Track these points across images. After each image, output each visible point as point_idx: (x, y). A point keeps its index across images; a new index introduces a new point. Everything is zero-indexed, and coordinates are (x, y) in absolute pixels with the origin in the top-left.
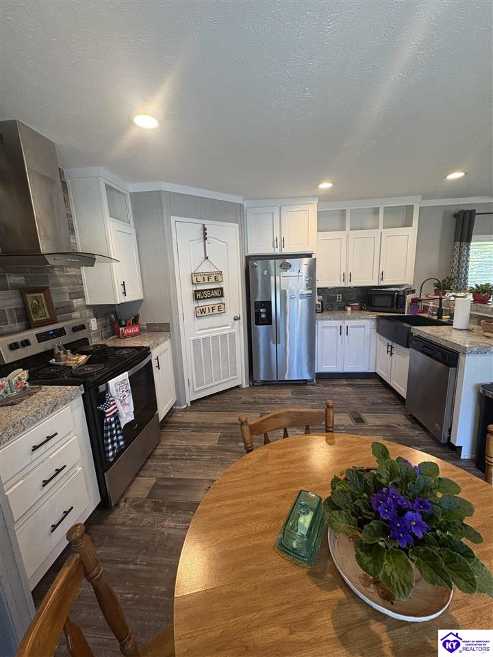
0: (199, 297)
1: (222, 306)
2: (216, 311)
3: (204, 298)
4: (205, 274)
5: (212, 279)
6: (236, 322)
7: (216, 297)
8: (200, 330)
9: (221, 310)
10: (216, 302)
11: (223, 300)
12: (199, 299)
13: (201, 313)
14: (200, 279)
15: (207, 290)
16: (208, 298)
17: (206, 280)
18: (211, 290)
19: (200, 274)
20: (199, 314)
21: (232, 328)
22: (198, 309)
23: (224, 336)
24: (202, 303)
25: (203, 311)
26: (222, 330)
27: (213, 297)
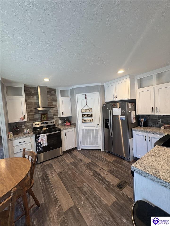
0: (83, 116)
1: (92, 120)
2: (89, 121)
3: (85, 117)
4: (86, 109)
5: (88, 111)
6: (98, 126)
7: (89, 117)
8: (84, 127)
9: (92, 121)
10: (89, 118)
11: (92, 118)
12: (83, 117)
13: (84, 121)
14: (84, 111)
15: (86, 114)
16: (86, 117)
17: (86, 111)
18: (87, 114)
19: (84, 109)
20: (83, 122)
21: (97, 127)
22: (83, 120)
23: (93, 130)
24: (85, 118)
25: (85, 121)
26: (92, 128)
27: (88, 117)
